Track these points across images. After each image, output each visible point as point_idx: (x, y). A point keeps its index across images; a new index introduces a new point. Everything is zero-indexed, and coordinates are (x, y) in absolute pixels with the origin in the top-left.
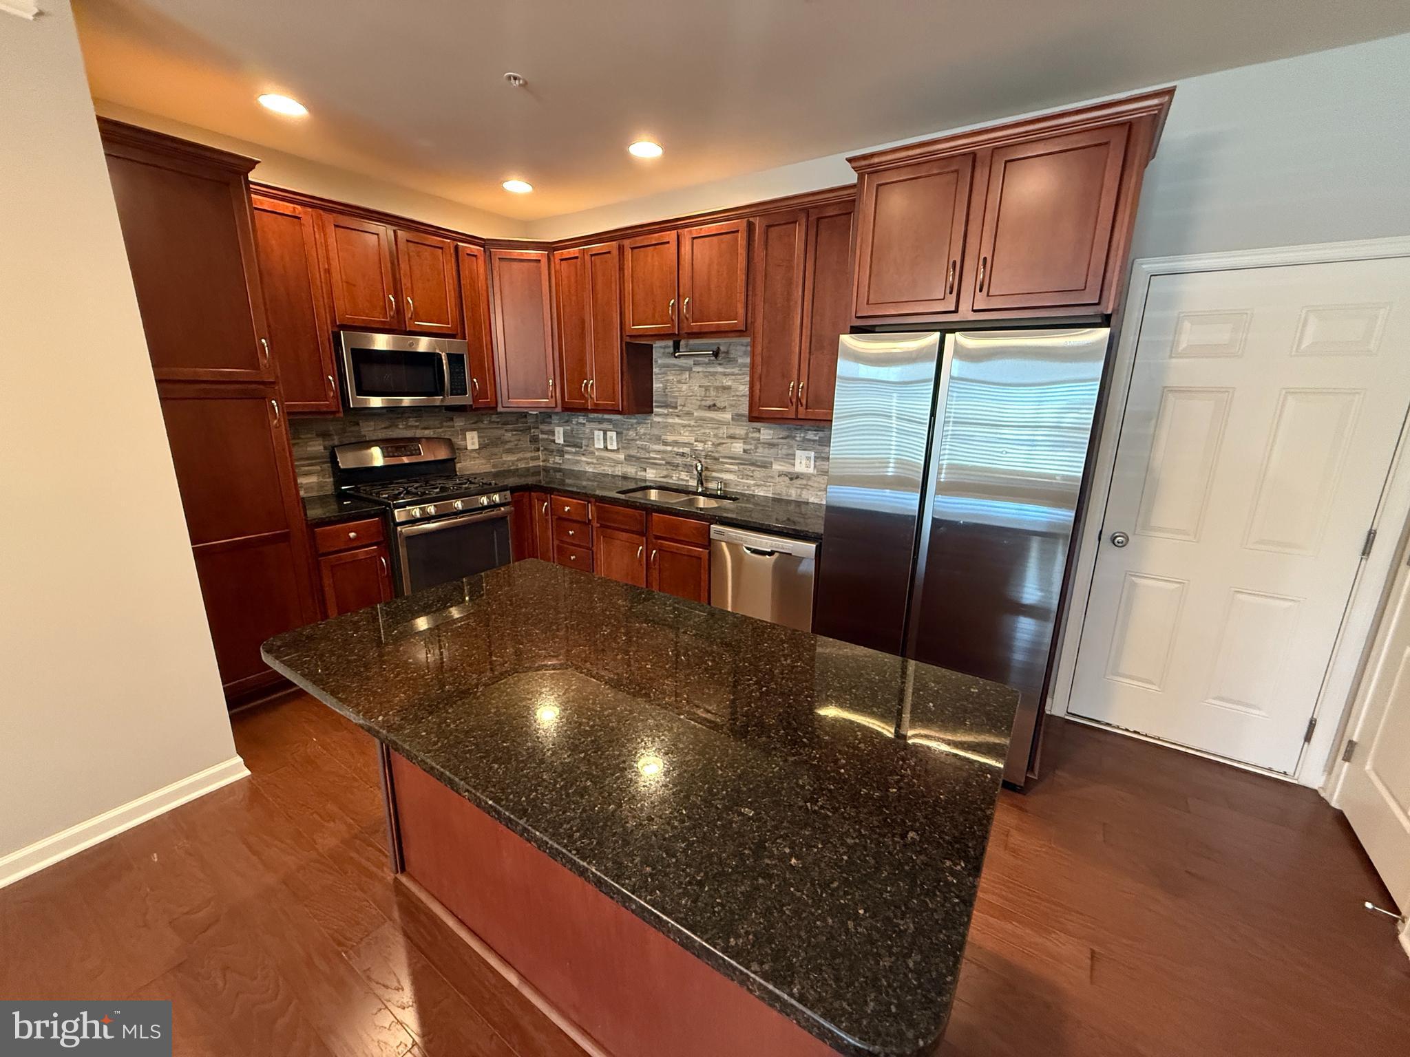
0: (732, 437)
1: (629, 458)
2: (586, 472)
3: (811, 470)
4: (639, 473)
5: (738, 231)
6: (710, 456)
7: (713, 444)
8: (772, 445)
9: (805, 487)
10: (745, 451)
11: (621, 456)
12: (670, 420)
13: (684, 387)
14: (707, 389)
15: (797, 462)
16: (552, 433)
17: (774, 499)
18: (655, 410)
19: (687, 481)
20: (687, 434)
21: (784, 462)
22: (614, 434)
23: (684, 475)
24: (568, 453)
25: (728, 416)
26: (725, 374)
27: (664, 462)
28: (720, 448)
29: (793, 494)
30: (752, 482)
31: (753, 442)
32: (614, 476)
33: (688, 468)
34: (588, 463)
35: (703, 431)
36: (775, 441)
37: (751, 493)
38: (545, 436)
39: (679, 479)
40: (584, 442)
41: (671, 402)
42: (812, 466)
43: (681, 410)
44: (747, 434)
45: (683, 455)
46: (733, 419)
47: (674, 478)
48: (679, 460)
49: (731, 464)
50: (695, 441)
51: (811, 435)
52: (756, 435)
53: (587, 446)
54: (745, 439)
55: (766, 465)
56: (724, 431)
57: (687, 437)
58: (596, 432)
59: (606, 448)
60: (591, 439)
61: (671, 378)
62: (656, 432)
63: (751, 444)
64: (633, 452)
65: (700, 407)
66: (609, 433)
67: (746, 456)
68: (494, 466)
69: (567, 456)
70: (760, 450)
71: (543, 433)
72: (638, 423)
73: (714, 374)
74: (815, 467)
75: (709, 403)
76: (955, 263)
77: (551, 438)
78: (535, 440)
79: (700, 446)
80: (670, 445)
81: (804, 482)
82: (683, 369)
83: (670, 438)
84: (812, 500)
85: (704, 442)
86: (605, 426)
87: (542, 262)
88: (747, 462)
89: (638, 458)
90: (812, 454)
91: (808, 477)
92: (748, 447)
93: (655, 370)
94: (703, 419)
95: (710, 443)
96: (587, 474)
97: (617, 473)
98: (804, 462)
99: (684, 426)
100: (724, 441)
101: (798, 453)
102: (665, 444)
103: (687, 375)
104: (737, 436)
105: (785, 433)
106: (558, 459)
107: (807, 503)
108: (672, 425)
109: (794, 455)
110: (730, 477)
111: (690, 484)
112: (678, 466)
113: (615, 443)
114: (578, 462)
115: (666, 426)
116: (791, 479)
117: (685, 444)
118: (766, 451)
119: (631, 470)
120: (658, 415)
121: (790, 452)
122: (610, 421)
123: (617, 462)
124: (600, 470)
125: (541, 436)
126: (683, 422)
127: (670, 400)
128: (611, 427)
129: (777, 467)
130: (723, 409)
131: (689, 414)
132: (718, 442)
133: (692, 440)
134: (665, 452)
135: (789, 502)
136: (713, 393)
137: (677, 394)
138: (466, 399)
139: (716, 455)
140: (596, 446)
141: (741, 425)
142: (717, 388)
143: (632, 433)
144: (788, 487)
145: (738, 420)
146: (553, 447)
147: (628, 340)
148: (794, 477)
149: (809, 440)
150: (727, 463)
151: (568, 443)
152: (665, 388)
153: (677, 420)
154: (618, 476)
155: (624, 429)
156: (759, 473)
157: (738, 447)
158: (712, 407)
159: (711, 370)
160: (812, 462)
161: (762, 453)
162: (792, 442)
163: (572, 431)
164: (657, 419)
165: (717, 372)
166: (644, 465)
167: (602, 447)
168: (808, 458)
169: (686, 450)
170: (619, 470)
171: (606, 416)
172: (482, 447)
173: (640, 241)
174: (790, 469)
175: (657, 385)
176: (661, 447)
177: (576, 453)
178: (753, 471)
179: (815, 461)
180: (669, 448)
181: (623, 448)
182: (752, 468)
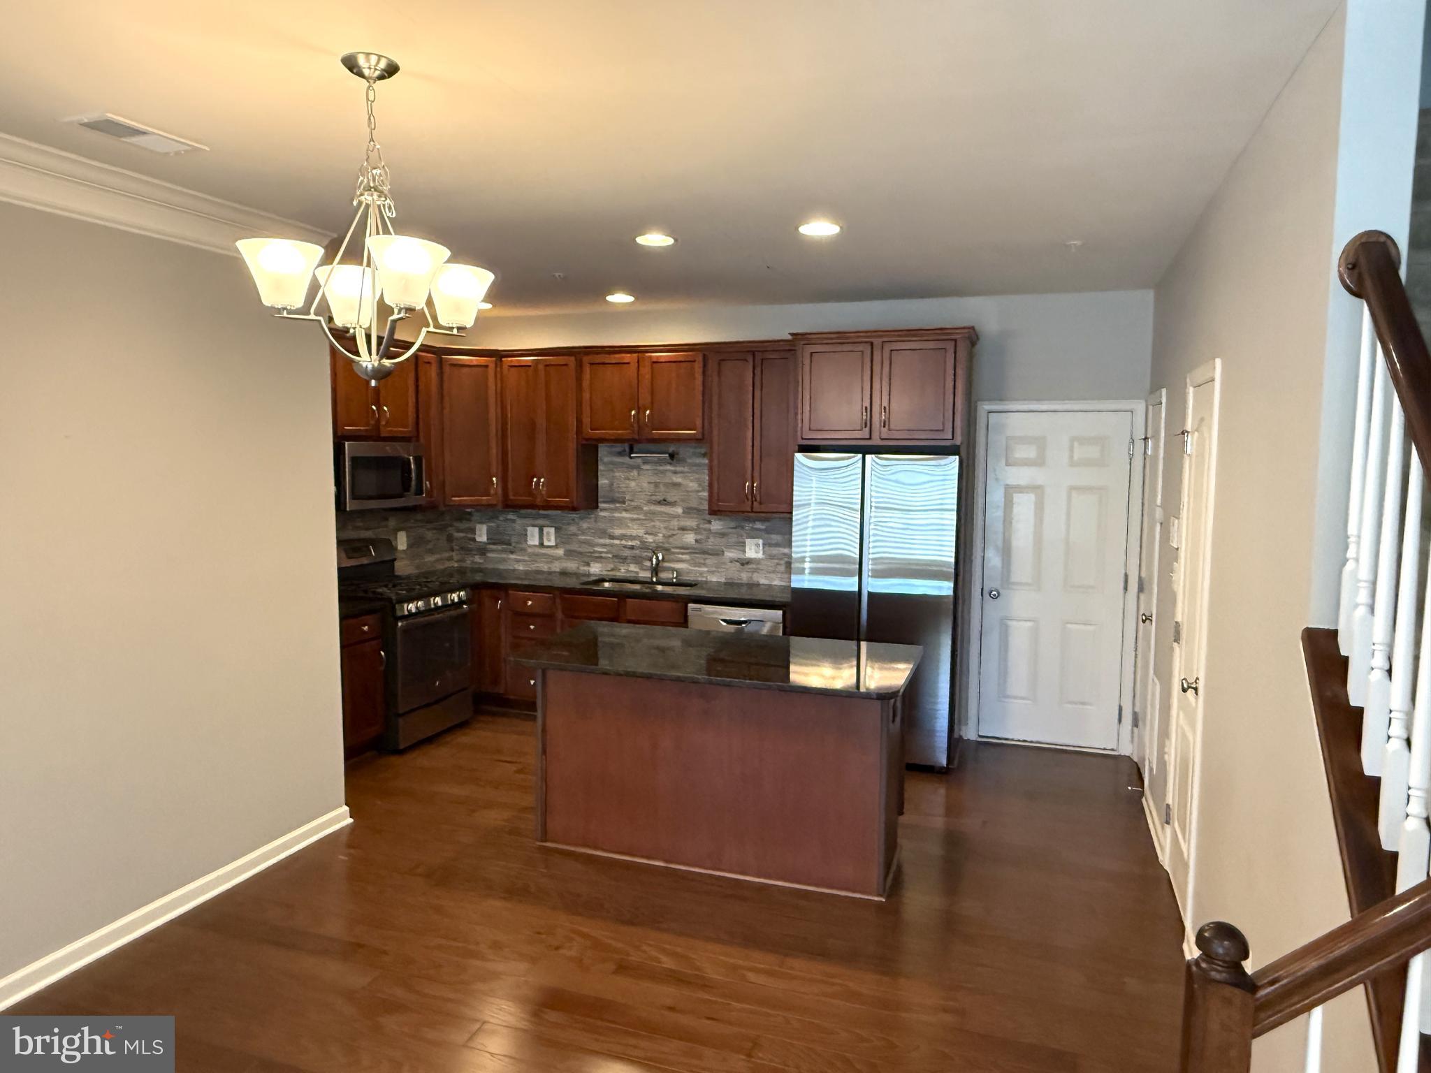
0: (683, 529)
1: (570, 554)
2: (514, 570)
3: (760, 555)
4: (582, 568)
5: (694, 361)
6: (661, 547)
7: (664, 536)
8: (723, 535)
9: (755, 570)
10: (696, 541)
11: (560, 552)
12: (617, 515)
13: (633, 484)
14: (656, 485)
15: (747, 549)
16: (473, 531)
17: (725, 584)
18: (601, 505)
19: (637, 573)
20: (635, 527)
21: (735, 549)
22: (552, 530)
23: (633, 568)
24: (492, 551)
25: (679, 510)
26: (675, 472)
27: (610, 556)
28: (671, 540)
29: (745, 577)
30: (706, 569)
31: (704, 532)
32: (550, 573)
33: (637, 560)
34: (518, 561)
35: (653, 523)
36: (726, 531)
37: (704, 579)
38: (462, 535)
39: (628, 571)
40: (514, 539)
41: (618, 498)
42: (761, 552)
43: (629, 505)
44: (698, 526)
45: (632, 548)
46: (684, 512)
47: (623, 571)
48: (627, 553)
49: (683, 554)
50: (645, 534)
51: (758, 525)
52: (707, 526)
53: (517, 543)
54: (696, 530)
55: (719, 553)
56: (675, 523)
57: (636, 530)
58: (530, 529)
59: (542, 545)
60: (524, 535)
61: (617, 474)
62: (601, 525)
63: (702, 534)
64: (574, 547)
65: (650, 502)
66: (546, 530)
67: (698, 546)
68: (418, 567)
69: (489, 555)
70: (712, 540)
71: (459, 531)
72: (582, 518)
73: (663, 472)
74: (764, 552)
75: (659, 498)
76: (866, 408)
77: (470, 536)
78: (450, 539)
79: (650, 539)
80: (618, 539)
81: (754, 566)
82: (632, 467)
83: (618, 532)
84: (763, 581)
85: (655, 535)
86: (540, 522)
87: (490, 367)
88: (700, 551)
89: (581, 553)
90: (761, 542)
91: (757, 561)
92: (699, 537)
93: (601, 467)
94: (653, 513)
95: (661, 535)
96: (516, 573)
97: (554, 569)
98: (754, 550)
99: (633, 520)
100: (675, 533)
101: (748, 541)
102: (612, 537)
103: (635, 473)
104: (688, 528)
105: (733, 524)
106: (478, 559)
107: (758, 585)
108: (620, 519)
109: (745, 543)
110: (683, 566)
111: (640, 575)
112: (626, 558)
113: (553, 538)
114: (504, 560)
115: (611, 520)
116: (743, 564)
117: (632, 538)
118: (718, 540)
119: (571, 565)
120: (605, 510)
121: (741, 540)
122: (545, 517)
123: (558, 558)
124: (534, 567)
125: (457, 535)
126: (631, 516)
127: (617, 495)
128: (547, 523)
129: (730, 554)
130: (673, 504)
131: (638, 508)
132: (670, 534)
133: (641, 532)
134: (612, 545)
135: (742, 585)
136: (662, 488)
137: (624, 489)
138: (422, 500)
139: (666, 545)
140: (530, 542)
141: (692, 518)
142: (666, 485)
143: (573, 529)
144: (739, 571)
145: (689, 513)
146: (472, 545)
147: (584, 442)
148: (746, 563)
149: (757, 529)
150: (678, 553)
151: (493, 540)
152: (611, 484)
153: (624, 515)
154: (555, 572)
155: (564, 524)
156: (711, 560)
157: (690, 538)
158: (664, 502)
159: (661, 468)
160: (761, 548)
161: (712, 543)
162: (742, 532)
163: (498, 527)
164: (602, 514)
165: (666, 471)
166: (586, 559)
167: (537, 544)
168: (757, 545)
169: (636, 543)
170: (557, 567)
171: (542, 512)
172: (410, 546)
173: (598, 359)
174: (741, 556)
175: (603, 482)
176: (607, 541)
177: (503, 551)
178: (705, 560)
179: (763, 548)
180: (617, 542)
181: (564, 543)
182: (703, 556)
